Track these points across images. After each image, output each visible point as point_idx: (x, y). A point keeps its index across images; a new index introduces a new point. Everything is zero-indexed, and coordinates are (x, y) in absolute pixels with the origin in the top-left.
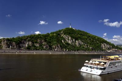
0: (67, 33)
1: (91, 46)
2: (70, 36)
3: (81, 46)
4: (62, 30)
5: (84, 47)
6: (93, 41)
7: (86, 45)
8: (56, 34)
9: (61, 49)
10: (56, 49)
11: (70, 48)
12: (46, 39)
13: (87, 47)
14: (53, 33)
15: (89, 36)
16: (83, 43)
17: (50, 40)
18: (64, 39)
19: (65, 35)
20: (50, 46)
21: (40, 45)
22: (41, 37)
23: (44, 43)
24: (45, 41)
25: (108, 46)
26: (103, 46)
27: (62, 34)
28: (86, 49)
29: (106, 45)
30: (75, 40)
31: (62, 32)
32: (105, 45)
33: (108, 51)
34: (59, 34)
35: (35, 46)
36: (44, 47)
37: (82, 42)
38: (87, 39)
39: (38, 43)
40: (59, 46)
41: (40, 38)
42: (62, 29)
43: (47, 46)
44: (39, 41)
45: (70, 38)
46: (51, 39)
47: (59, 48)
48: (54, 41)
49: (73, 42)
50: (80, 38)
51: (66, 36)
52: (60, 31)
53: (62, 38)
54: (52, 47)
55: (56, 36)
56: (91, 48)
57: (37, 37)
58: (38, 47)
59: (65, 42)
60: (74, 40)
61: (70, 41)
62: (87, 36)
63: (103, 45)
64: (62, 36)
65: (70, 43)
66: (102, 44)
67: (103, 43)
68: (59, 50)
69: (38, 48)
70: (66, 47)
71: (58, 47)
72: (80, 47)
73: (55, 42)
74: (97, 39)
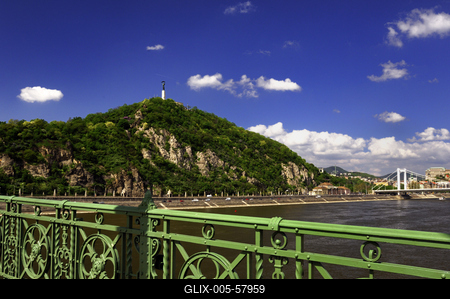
0: (160, 118)
1: (251, 174)
2: (174, 134)
3: (216, 173)
4: (136, 107)
5: (228, 180)
6: (252, 155)
7: (233, 168)
8: (113, 121)
9: (145, 187)
10: (123, 187)
11: (179, 185)
12: (76, 146)
13: (238, 177)
14: (102, 118)
15: (237, 136)
16: (221, 162)
17: (94, 149)
18: (151, 145)
19: (152, 130)
20: (98, 177)
21: (50, 173)
22: (53, 137)
23: (67, 163)
24: (75, 153)
25: (304, 174)
26: (289, 175)
27: (140, 123)
28: (236, 186)
29: (296, 169)
30: (194, 151)
31: (137, 117)
32: (292, 170)
33: (303, 191)
34: (126, 126)
35: (28, 179)
36: (73, 180)
37: (220, 157)
38: (231, 147)
39: (43, 161)
40: (136, 175)
41: (49, 137)
42: (132, 104)
43: (84, 177)
44: (44, 151)
45: (172, 141)
46: (98, 144)
47: (135, 184)
48: (112, 152)
49: (185, 157)
50: (207, 141)
51: (158, 133)
52: (129, 111)
53: (141, 139)
54: (106, 178)
55: (114, 132)
56: (250, 181)
57: (36, 136)
58: (41, 181)
59: (154, 158)
60: (188, 150)
61: (173, 156)
62: (228, 134)
63: (287, 172)
64: (142, 134)
65: (175, 162)
66: (282, 164)
67: (286, 163)
68: (134, 192)
69: (44, 186)
70: (163, 180)
71: (133, 180)
72: (214, 178)
73: (117, 159)
74: (264, 147)
